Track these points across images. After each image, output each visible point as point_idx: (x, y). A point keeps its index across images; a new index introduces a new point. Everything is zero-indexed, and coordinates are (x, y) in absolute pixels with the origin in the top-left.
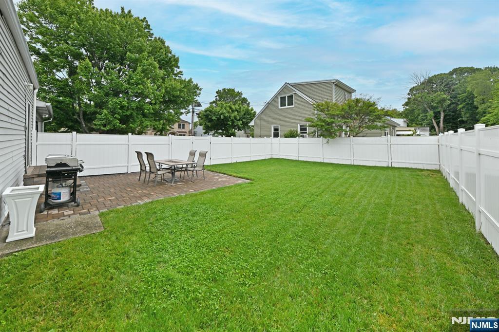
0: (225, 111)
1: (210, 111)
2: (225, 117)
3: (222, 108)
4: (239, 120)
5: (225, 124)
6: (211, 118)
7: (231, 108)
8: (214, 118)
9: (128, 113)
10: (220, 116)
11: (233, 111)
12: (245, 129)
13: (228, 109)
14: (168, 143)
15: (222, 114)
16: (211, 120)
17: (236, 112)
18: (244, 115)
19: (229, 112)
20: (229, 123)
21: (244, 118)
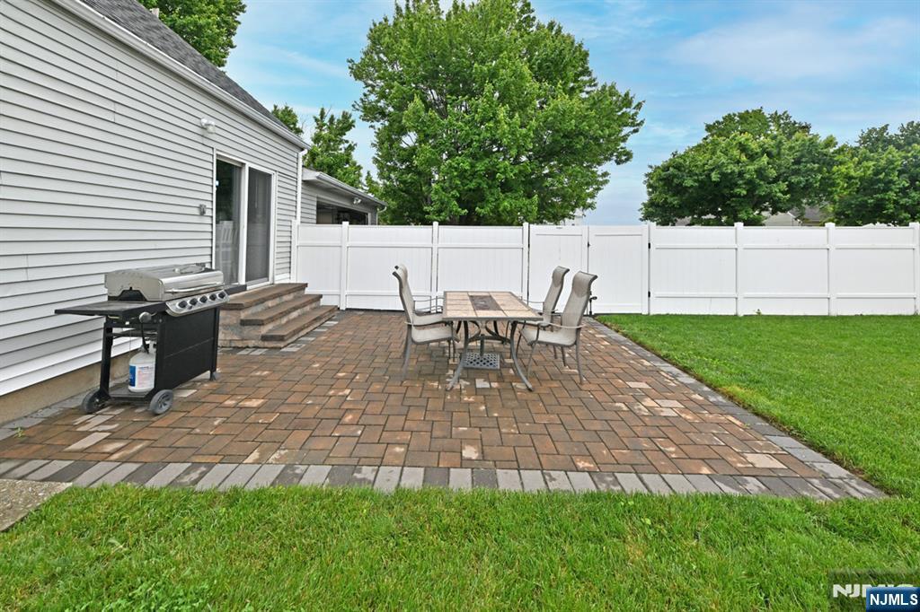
0: (723, 160)
1: (678, 167)
2: (723, 175)
3: (714, 153)
4: (776, 180)
5: (723, 196)
6: (680, 184)
7: (743, 148)
8: (689, 182)
9: (472, 185)
10: (709, 176)
11: (752, 157)
12: (799, 205)
13: (736, 153)
14: (520, 245)
15: (717, 167)
16: (679, 190)
17: (765, 159)
18: (797, 162)
19: (738, 162)
20: (737, 190)
21: (796, 172)
